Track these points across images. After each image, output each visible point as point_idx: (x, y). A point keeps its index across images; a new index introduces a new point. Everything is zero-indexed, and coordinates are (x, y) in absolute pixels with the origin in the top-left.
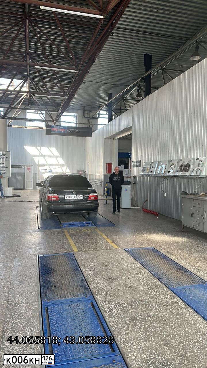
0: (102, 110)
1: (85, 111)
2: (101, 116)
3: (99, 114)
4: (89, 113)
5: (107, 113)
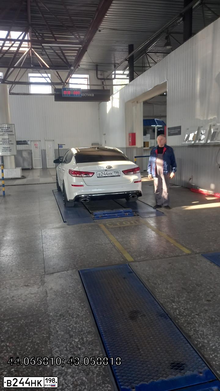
0: (119, 70)
1: (98, 71)
2: (117, 76)
3: (115, 74)
4: (103, 73)
5: (124, 72)
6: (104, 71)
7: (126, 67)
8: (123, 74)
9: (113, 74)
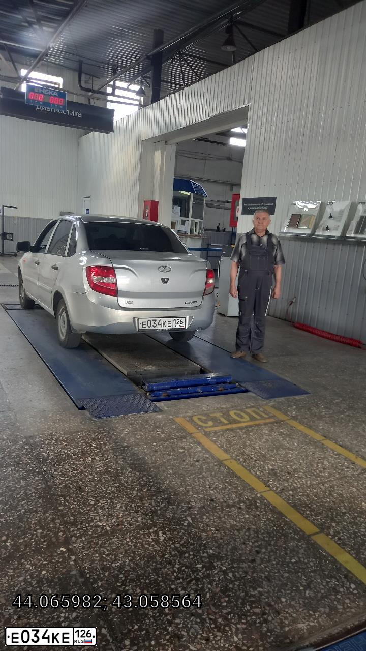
0: (122, 80)
1: (82, 74)
2: (117, 92)
3: (114, 87)
4: (91, 81)
5: (129, 86)
6: (93, 76)
7: (136, 76)
8: (127, 89)
9: (110, 86)
